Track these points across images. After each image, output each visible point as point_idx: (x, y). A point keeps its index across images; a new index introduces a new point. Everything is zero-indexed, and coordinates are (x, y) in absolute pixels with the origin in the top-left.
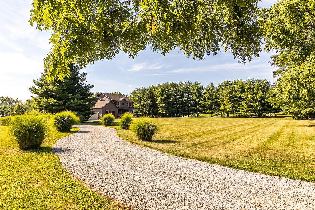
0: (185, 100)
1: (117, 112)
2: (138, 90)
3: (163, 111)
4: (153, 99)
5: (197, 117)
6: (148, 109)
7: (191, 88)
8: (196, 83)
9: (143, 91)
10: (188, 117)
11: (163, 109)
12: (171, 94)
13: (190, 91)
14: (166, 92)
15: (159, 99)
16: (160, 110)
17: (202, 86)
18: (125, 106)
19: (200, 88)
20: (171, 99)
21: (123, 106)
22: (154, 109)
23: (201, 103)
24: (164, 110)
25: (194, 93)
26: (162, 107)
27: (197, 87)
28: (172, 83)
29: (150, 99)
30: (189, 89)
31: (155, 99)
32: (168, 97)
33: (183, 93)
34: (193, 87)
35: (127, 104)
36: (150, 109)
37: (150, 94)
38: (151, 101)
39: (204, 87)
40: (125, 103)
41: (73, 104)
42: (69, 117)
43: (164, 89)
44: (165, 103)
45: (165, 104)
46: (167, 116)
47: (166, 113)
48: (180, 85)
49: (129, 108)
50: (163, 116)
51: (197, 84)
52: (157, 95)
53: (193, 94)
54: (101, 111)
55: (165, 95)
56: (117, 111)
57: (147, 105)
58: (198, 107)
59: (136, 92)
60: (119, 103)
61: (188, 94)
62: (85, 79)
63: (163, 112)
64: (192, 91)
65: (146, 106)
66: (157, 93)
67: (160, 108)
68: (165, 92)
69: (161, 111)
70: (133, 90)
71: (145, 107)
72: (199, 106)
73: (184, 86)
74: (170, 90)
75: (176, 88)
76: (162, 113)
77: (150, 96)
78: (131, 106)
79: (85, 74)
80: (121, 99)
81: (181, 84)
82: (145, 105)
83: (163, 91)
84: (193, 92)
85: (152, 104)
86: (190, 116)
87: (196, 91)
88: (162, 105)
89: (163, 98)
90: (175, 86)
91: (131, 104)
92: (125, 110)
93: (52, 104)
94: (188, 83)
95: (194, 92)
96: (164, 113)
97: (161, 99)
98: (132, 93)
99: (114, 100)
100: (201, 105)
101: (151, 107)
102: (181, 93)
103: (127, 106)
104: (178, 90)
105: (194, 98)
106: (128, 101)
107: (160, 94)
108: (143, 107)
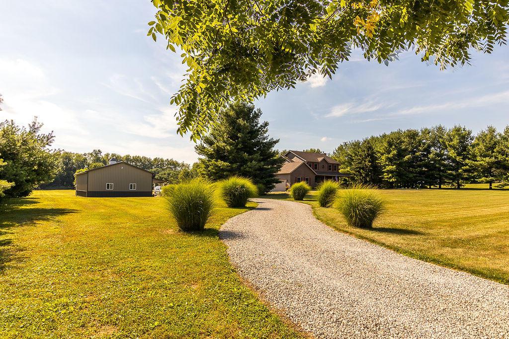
0: (433, 159)
1: (314, 180)
2: (346, 145)
3: (390, 178)
4: (373, 159)
5: (459, 188)
6: (364, 175)
7: (445, 137)
8: (455, 127)
9: (356, 145)
10: (440, 188)
11: (390, 175)
12: (405, 150)
13: (443, 142)
14: (396, 147)
15: (383, 158)
16: (386, 177)
17: (469, 133)
18: (326, 169)
19: (463, 137)
20: (406, 158)
21: (322, 170)
22: (374, 174)
23: (467, 165)
24: (393, 176)
25: (451, 146)
26: (389, 172)
27: (459, 135)
28: (408, 131)
29: (369, 159)
30: (441, 140)
31: (376, 159)
32: (401, 153)
33: (429, 147)
34: (449, 136)
35: (330, 166)
36: (367, 175)
37: (368, 150)
38: (369, 162)
39: (472, 135)
40: (326, 166)
41: (250, 168)
42: (243, 187)
43: (393, 141)
44: (395, 164)
45: (395, 166)
46: (399, 187)
47: (396, 181)
48: (424, 133)
49: (332, 173)
50: (390, 186)
51: (458, 130)
52: (379, 152)
53: (449, 148)
55: (395, 152)
56: (314, 178)
57: (363, 168)
58: (460, 171)
59: (344, 148)
60: (316, 165)
61: (439, 148)
62: (267, 131)
63: (391, 181)
64: (447, 143)
65: (362, 171)
66: (379, 148)
67: (385, 174)
68: (393, 147)
69: (387, 178)
70: (339, 145)
71: (359, 172)
72: (464, 170)
73: (431, 134)
74: (404, 142)
75: (415, 139)
76: (389, 182)
77: (368, 153)
78: (335, 170)
79: (266, 124)
80: (320, 159)
81: (426, 132)
82: (360, 168)
83: (390, 144)
84: (449, 145)
85: (371, 166)
86: (442, 186)
87: (455, 142)
88: (388, 168)
89: (390, 156)
90: (413, 135)
91: (335, 167)
92: (326, 176)
93: (222, 169)
94: (440, 129)
95: (451, 143)
96: (393, 182)
97: (388, 158)
98: (337, 149)
99: (310, 161)
100: (467, 167)
101: (370, 171)
102: (426, 146)
103: (330, 169)
104: (420, 141)
105: (451, 155)
106: (331, 162)
107: (384, 150)
108: (356, 171)
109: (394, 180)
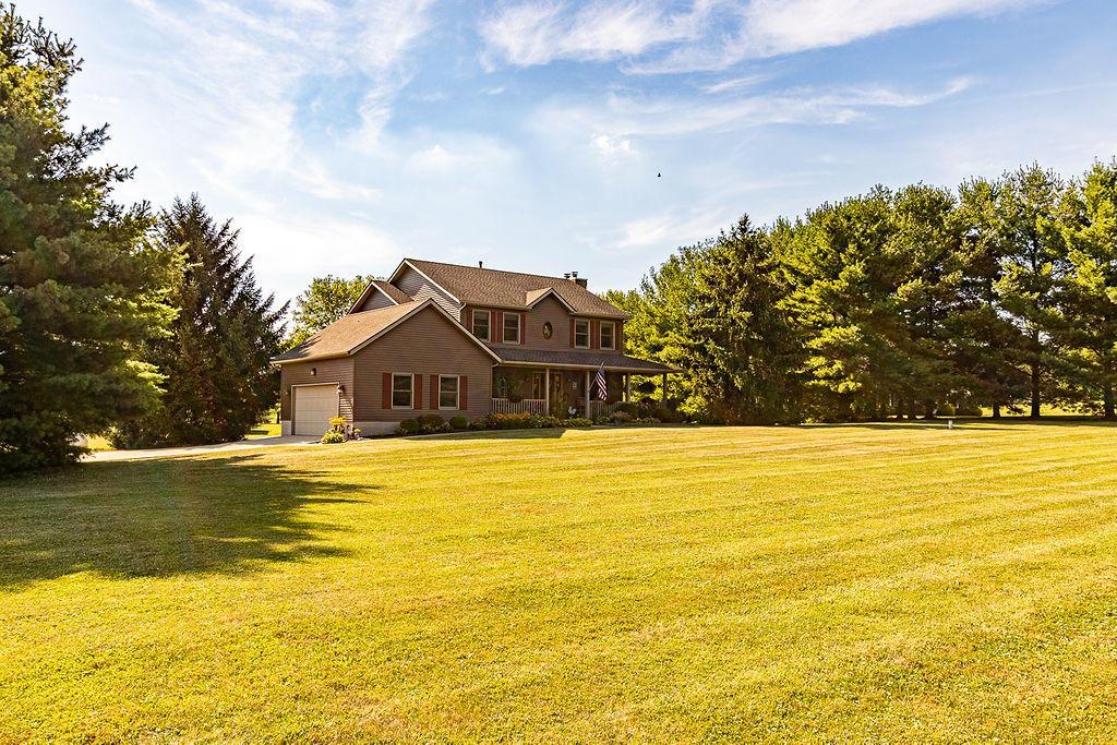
1: (488, 387)
3: (838, 378)
4: (761, 296)
6: (720, 363)
7: (1057, 206)
10: (1035, 418)
11: (838, 365)
12: (903, 260)
13: (1048, 230)
14: (860, 247)
15: (812, 293)
16: (821, 373)
18: (562, 340)
20: (902, 292)
21: (540, 344)
24: (848, 370)
25: (1081, 245)
26: (830, 351)
28: (912, 190)
29: (742, 293)
30: (1040, 224)
32: (882, 276)
33: (993, 252)
35: (582, 328)
36: (734, 365)
38: (745, 306)
40: (561, 324)
43: (851, 228)
44: (857, 319)
45: (854, 328)
46: (872, 415)
47: (859, 391)
48: (969, 198)
49: (583, 357)
50: (839, 411)
53: (1073, 254)
54: (347, 372)
55: (858, 269)
56: (487, 375)
60: (513, 322)
63: (841, 388)
64: (1065, 233)
65: (711, 346)
67: (821, 360)
68: (852, 248)
69: (827, 377)
73: (998, 201)
74: (893, 230)
75: (938, 223)
76: (836, 394)
77: (738, 270)
78: (607, 343)
80: (532, 297)
81: (979, 195)
82: (707, 332)
83: (839, 239)
84: (1074, 239)
85: (753, 324)
86: (1046, 410)
88: (828, 336)
89: (840, 284)
90: (927, 207)
91: (607, 330)
92: (553, 370)
94: (1035, 182)
95: (1083, 234)
96: (848, 395)
97: (829, 296)
99: (473, 300)
101: (748, 346)
102: (981, 248)
103: (582, 340)
104: (958, 229)
105: (1082, 281)
106: (587, 311)
107: (816, 263)
108: (692, 349)
109: (851, 385)
